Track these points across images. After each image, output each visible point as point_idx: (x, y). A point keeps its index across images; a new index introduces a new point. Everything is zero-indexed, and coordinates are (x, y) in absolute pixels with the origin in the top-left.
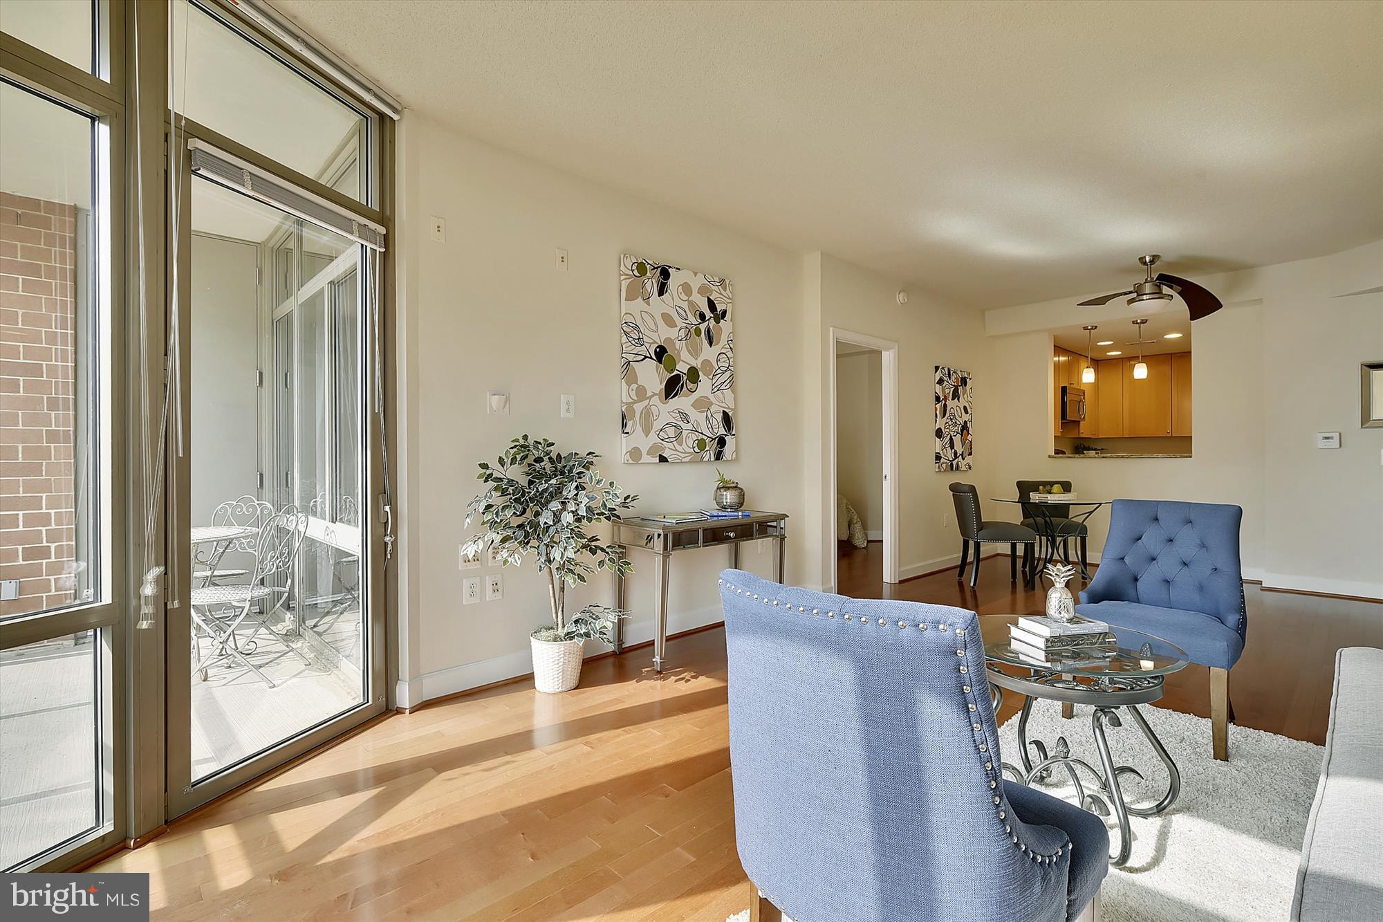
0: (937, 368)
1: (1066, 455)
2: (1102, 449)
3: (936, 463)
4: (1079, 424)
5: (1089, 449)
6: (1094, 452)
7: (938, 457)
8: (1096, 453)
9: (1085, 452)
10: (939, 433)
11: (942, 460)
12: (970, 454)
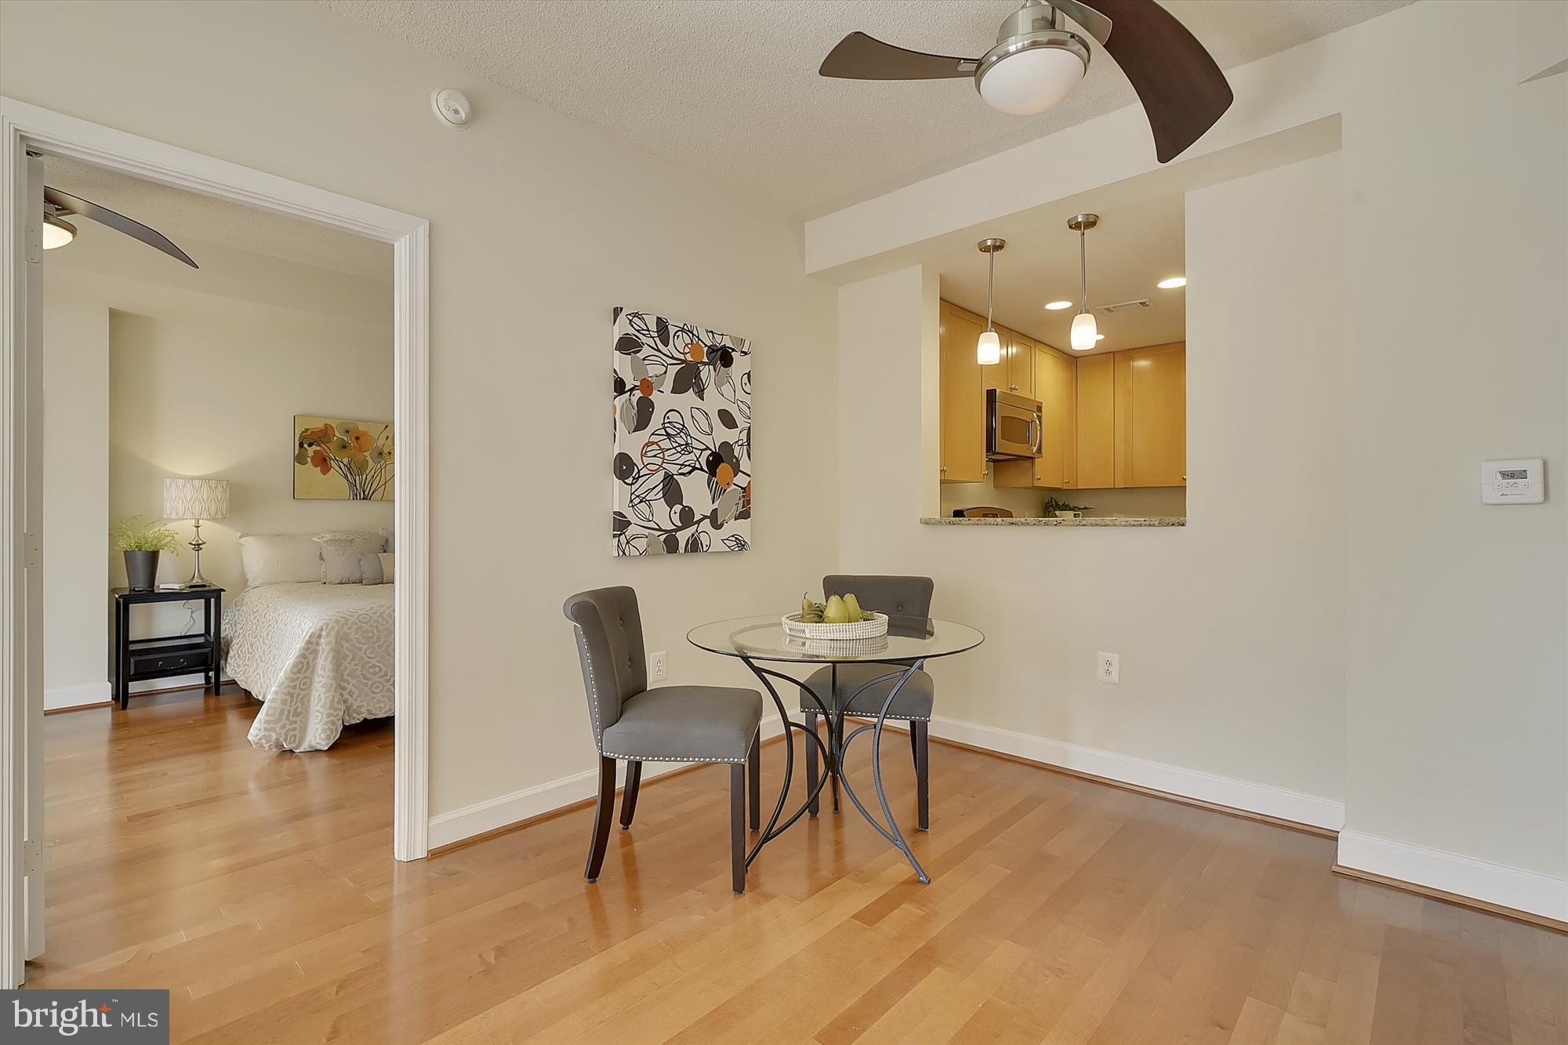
0: (617, 312)
1: (1014, 520)
2: (1085, 508)
3: (615, 536)
4: (1033, 464)
5: (1066, 508)
6: (1072, 513)
7: (621, 524)
8: (1075, 516)
9: (1057, 512)
10: (624, 467)
11: (631, 531)
12: (745, 515)
